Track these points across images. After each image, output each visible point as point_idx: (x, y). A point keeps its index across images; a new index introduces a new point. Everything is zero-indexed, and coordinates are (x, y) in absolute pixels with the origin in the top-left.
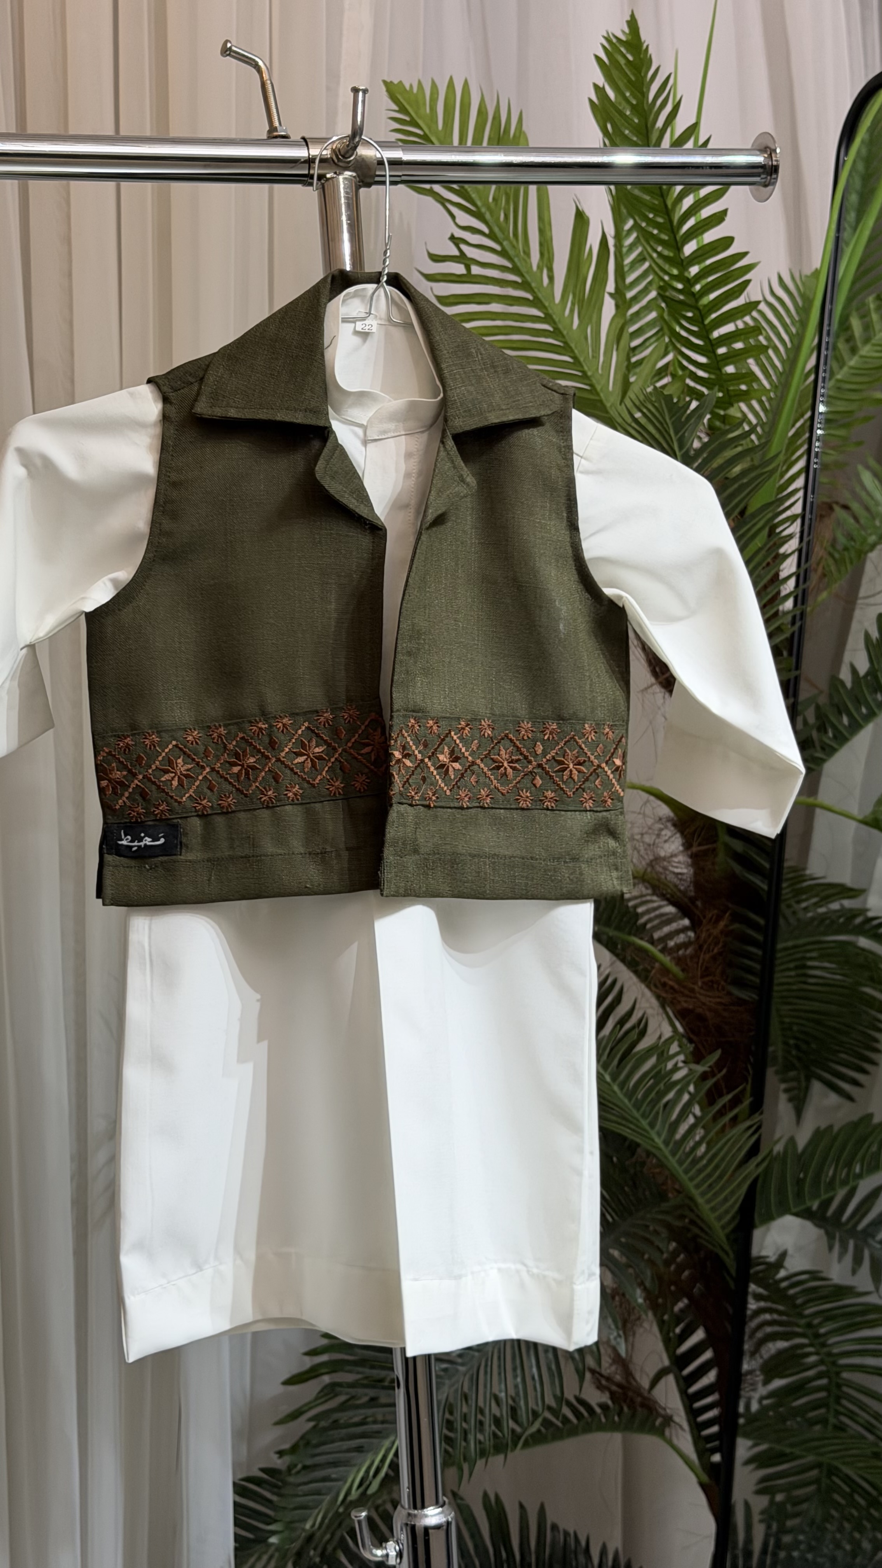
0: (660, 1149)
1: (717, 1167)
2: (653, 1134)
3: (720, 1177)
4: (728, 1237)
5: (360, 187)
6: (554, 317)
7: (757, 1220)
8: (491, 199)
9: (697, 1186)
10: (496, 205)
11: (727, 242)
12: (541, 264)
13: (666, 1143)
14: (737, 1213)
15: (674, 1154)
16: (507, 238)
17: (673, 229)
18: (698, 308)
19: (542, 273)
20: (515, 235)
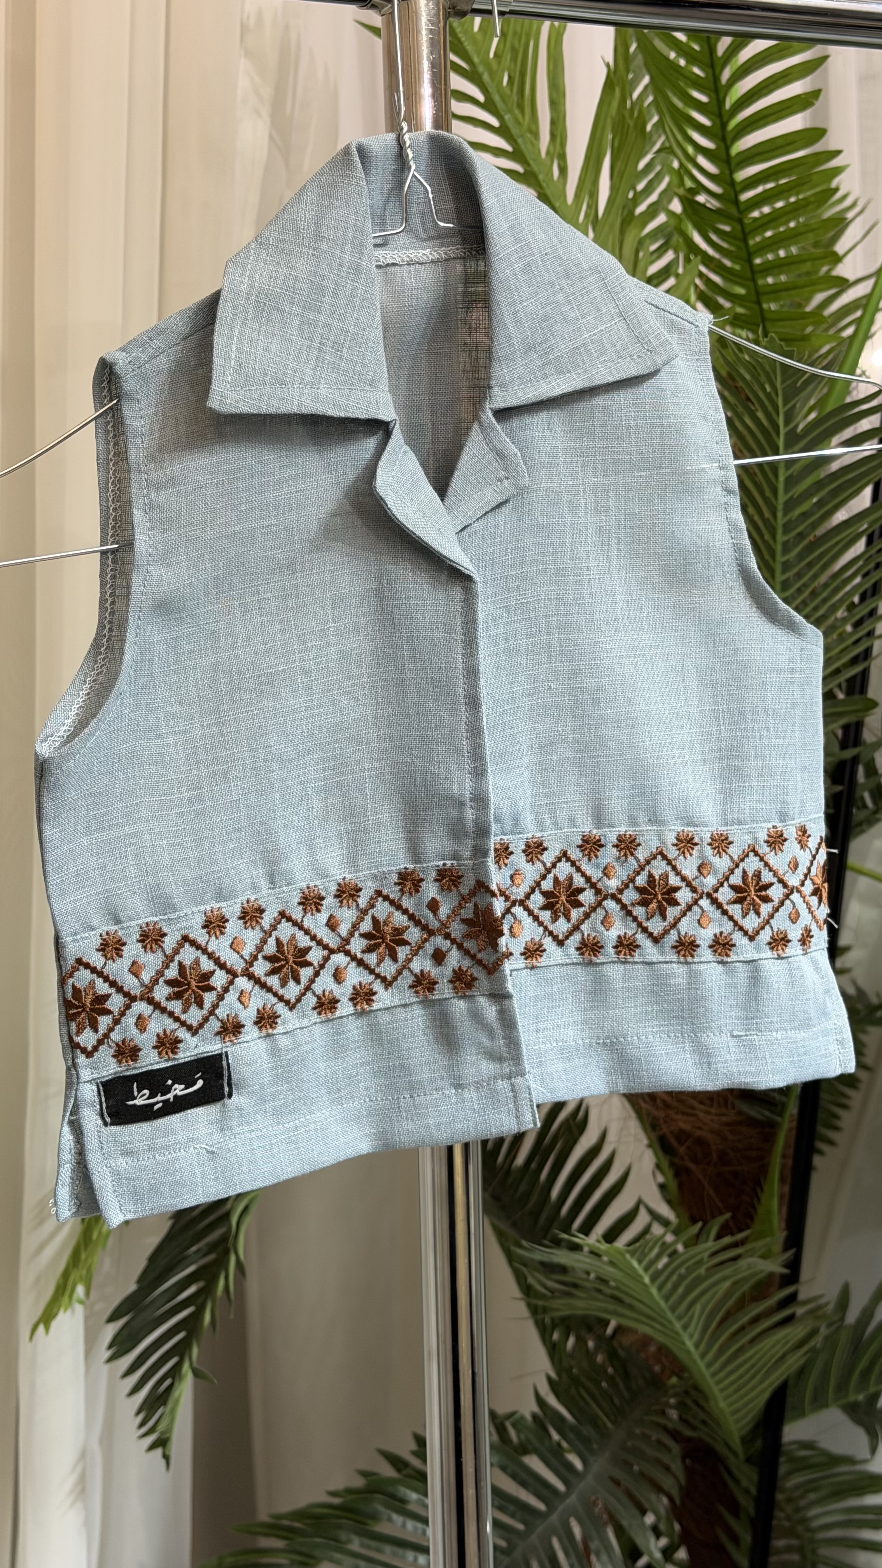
0: (689, 1352)
2: (685, 1337)
3: (751, 1379)
4: (744, 1439)
5: (449, 15)
8: (492, 55)
10: (499, 63)
12: (552, 149)
14: (760, 1412)
16: (510, 112)
18: (740, 221)
19: (552, 161)
20: (521, 106)
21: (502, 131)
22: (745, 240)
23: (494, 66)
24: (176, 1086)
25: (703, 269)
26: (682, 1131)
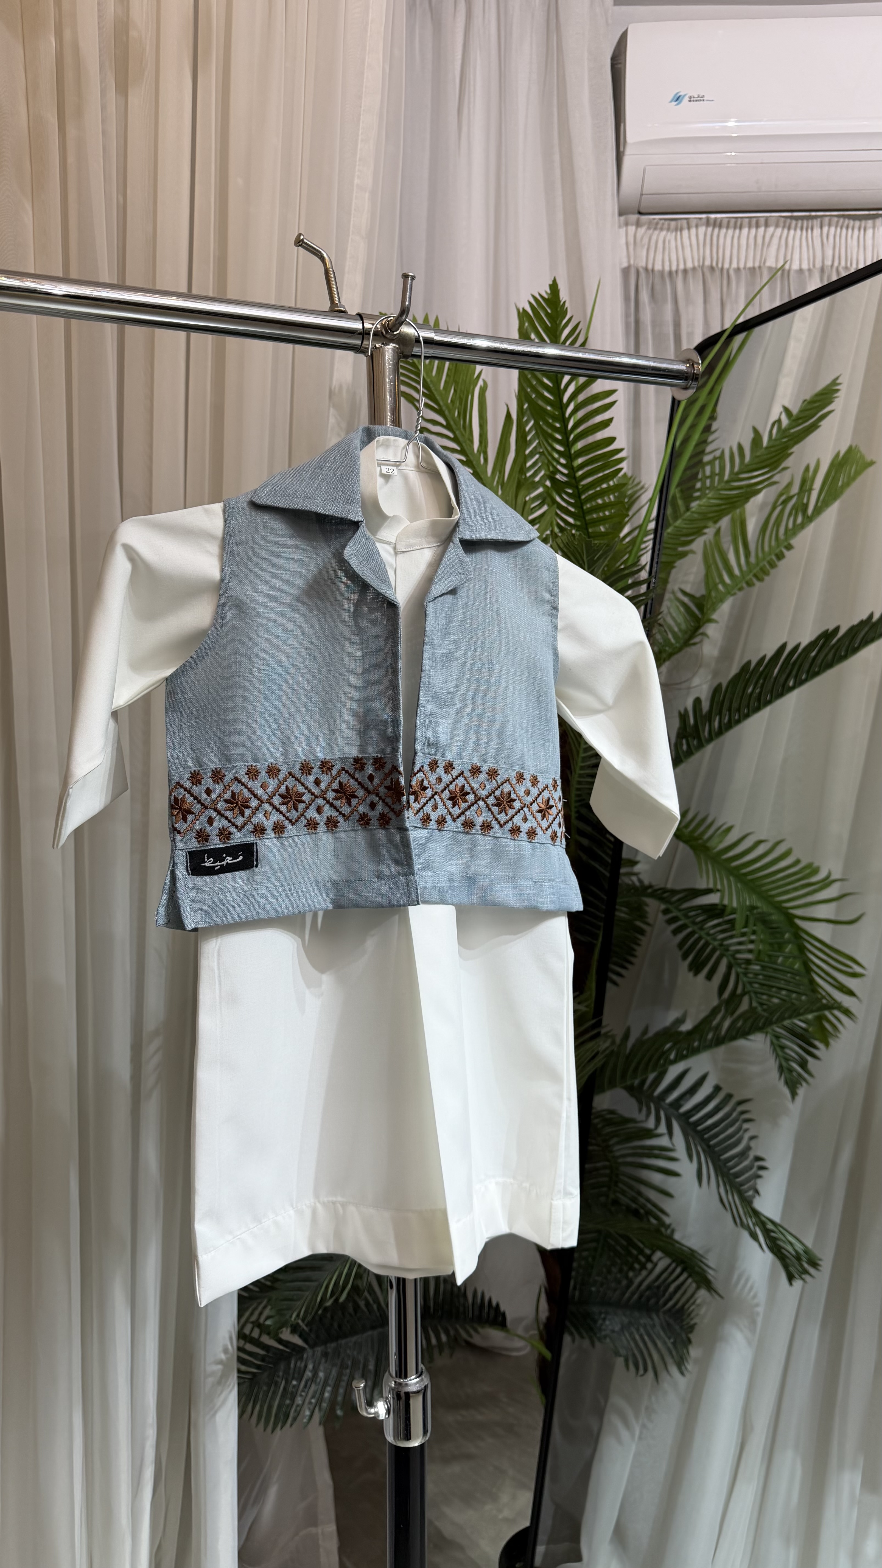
5: (400, 357)
8: (449, 401)
10: (453, 405)
11: (612, 440)
12: (480, 449)
16: (459, 429)
17: (565, 433)
18: (577, 487)
19: (480, 455)
20: (464, 427)
21: (455, 440)
22: (580, 497)
23: (451, 406)
24: (228, 858)
25: (559, 512)
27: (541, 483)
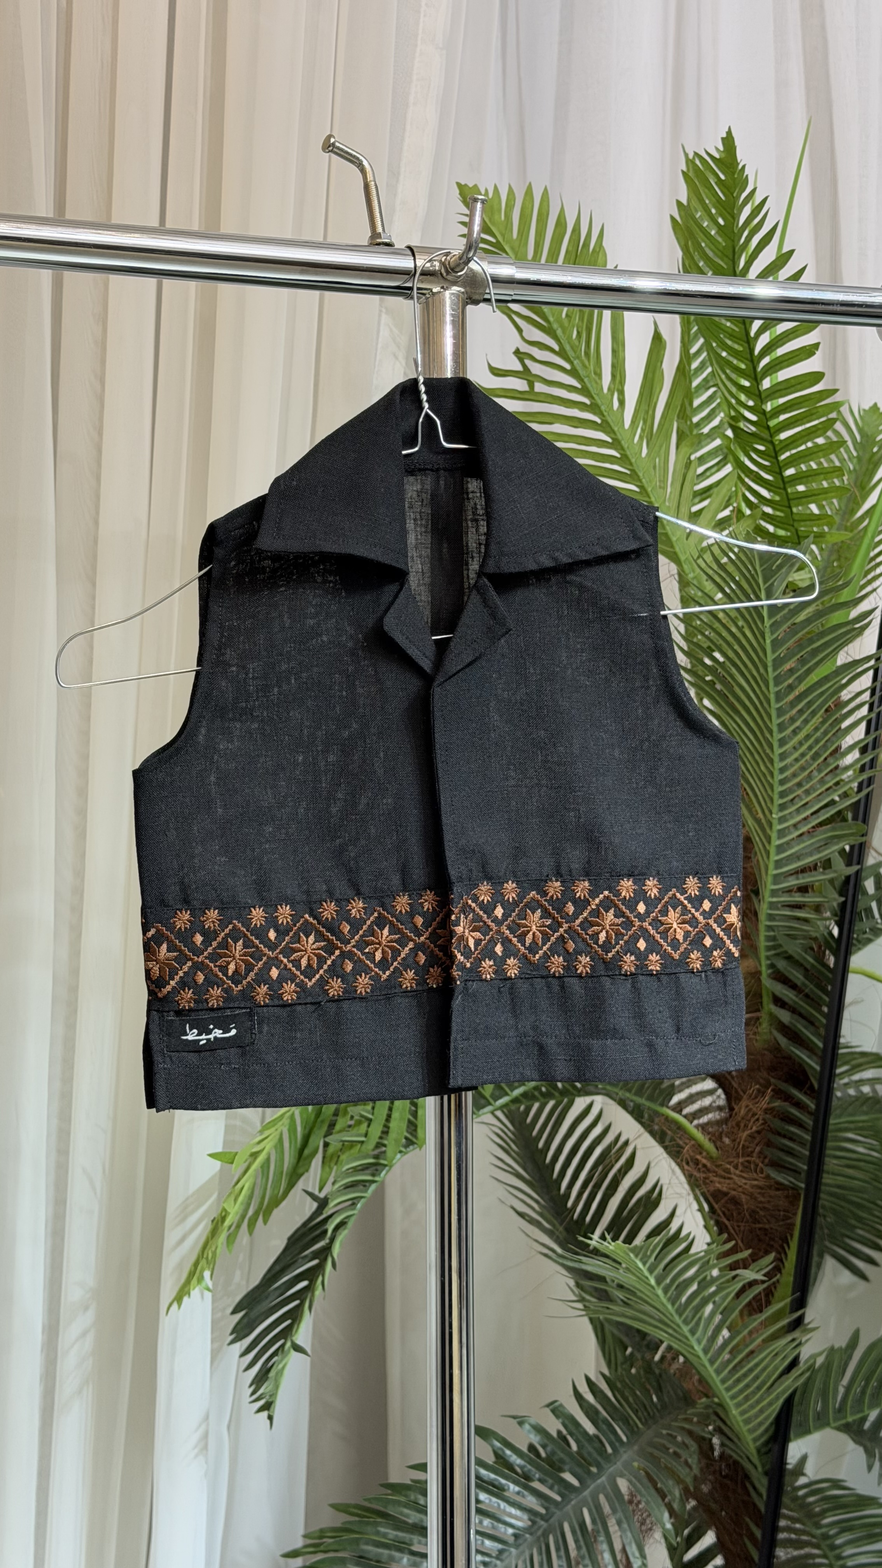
0: (698, 1357)
1: (757, 1377)
2: (693, 1341)
3: (759, 1388)
4: (758, 1451)
5: (467, 304)
6: (623, 442)
7: (792, 1435)
8: (564, 316)
9: (733, 1398)
10: (570, 321)
11: (817, 376)
12: (612, 386)
13: (706, 1351)
14: (771, 1424)
15: (712, 1362)
16: (578, 357)
17: (751, 359)
18: (772, 443)
19: (612, 395)
20: (587, 354)
21: (573, 373)
22: (776, 457)
23: (566, 324)
25: (747, 480)
26: (719, 1191)
27: (716, 432)
